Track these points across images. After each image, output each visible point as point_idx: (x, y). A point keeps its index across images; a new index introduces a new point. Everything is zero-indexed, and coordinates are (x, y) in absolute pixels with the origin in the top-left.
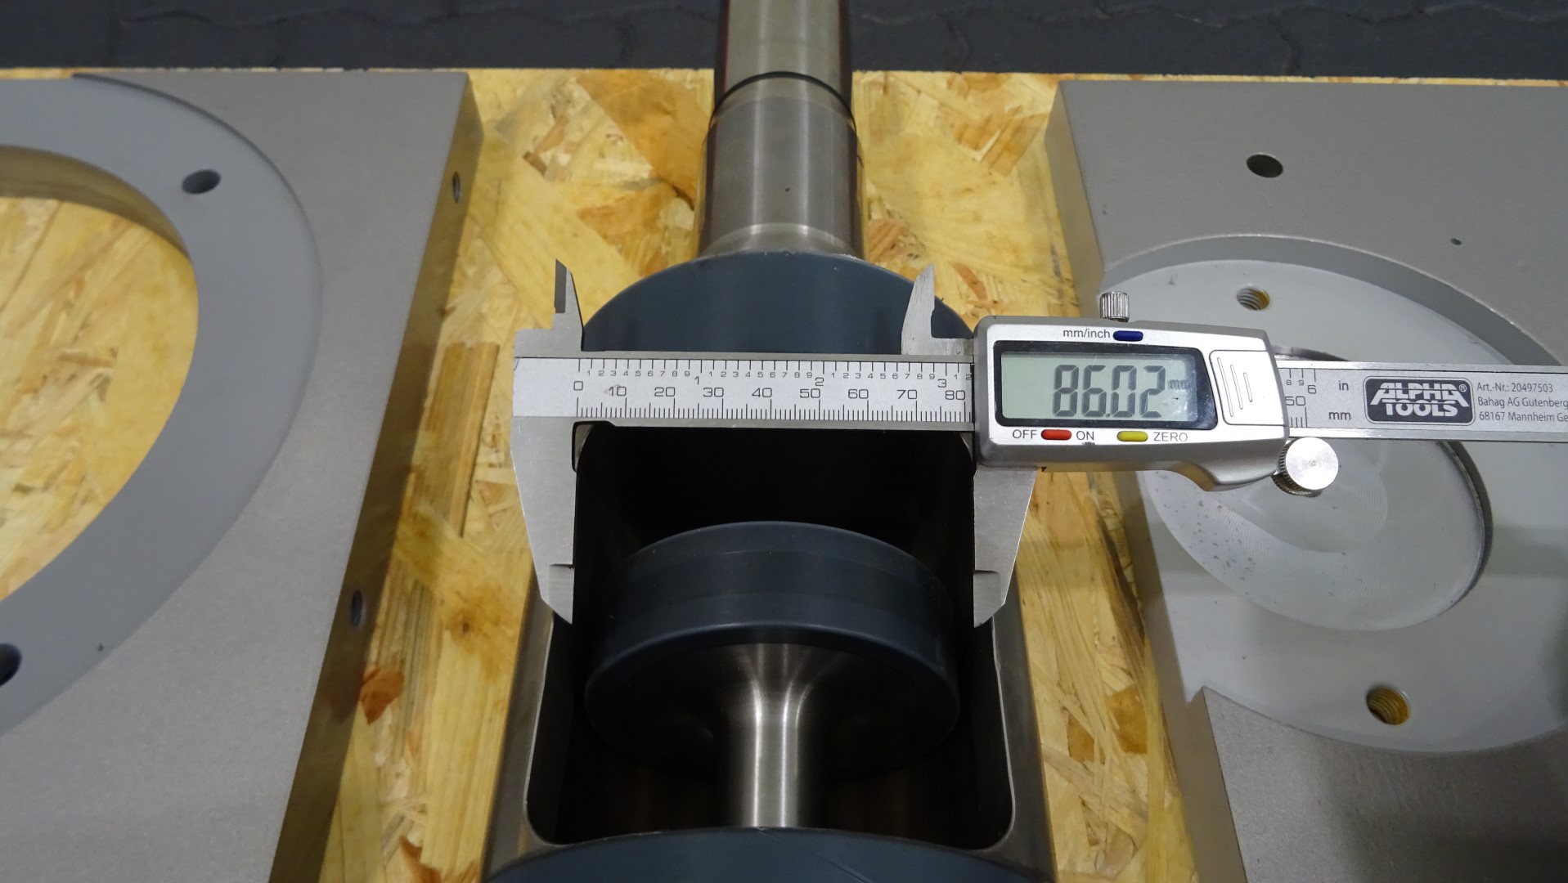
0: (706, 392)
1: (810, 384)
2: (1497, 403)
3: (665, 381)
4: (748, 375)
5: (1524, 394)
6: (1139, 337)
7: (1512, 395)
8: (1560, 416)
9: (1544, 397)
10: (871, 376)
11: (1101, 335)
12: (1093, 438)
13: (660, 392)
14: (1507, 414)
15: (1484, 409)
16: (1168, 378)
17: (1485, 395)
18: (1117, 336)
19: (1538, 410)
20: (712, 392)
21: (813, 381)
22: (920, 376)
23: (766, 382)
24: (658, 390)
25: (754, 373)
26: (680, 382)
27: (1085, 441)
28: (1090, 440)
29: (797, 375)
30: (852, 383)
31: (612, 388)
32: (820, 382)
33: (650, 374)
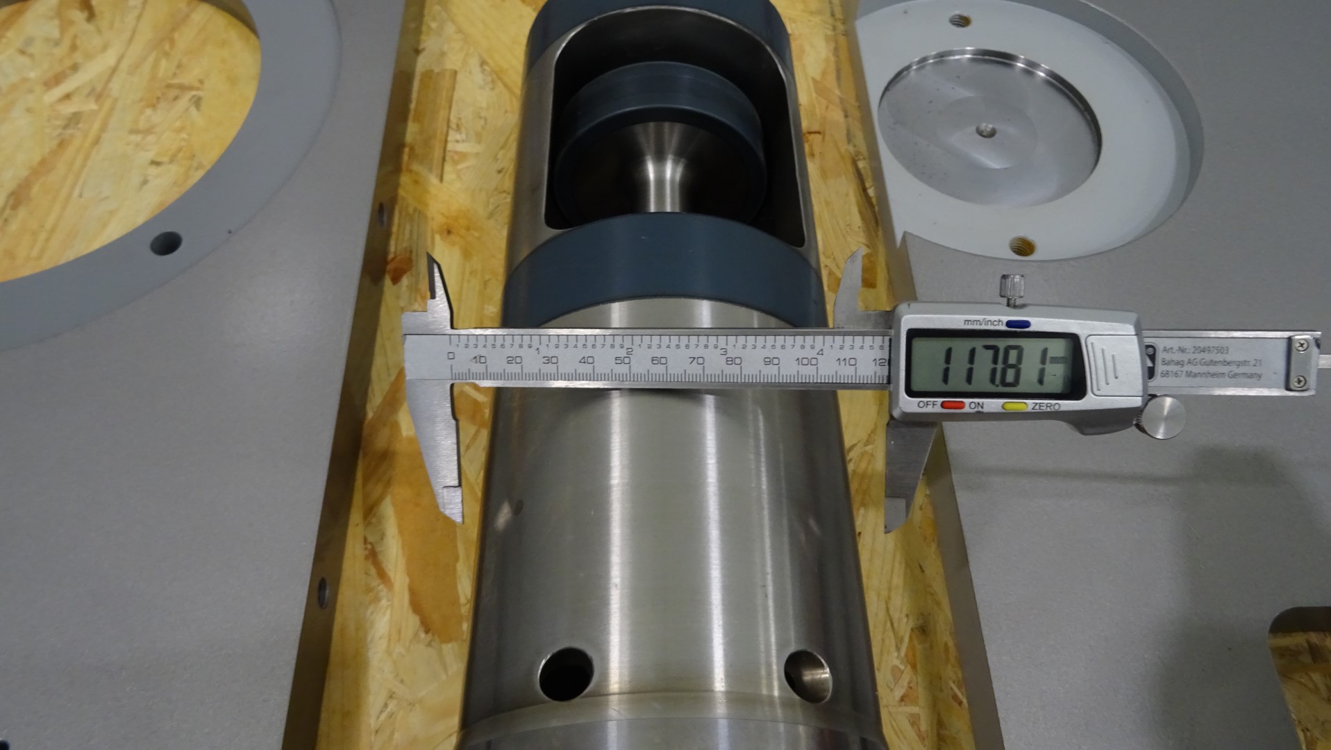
0: (544, 360)
1: (623, 353)
2: (1178, 363)
3: (514, 352)
4: (576, 347)
5: (1202, 355)
6: (1027, 324)
7: (1192, 356)
8: (1232, 373)
9: (1219, 357)
10: (668, 347)
11: (995, 323)
12: (982, 407)
13: (510, 360)
14: (1184, 373)
15: (1165, 368)
16: (1050, 355)
17: (1168, 357)
18: (1009, 324)
19: (1212, 369)
20: (549, 360)
21: (624, 350)
22: (706, 347)
23: (588, 351)
25: (579, 344)
26: (524, 352)
27: (976, 410)
28: (980, 409)
29: (612, 346)
30: (656, 352)
31: (476, 357)
32: (630, 352)
33: (503, 346)
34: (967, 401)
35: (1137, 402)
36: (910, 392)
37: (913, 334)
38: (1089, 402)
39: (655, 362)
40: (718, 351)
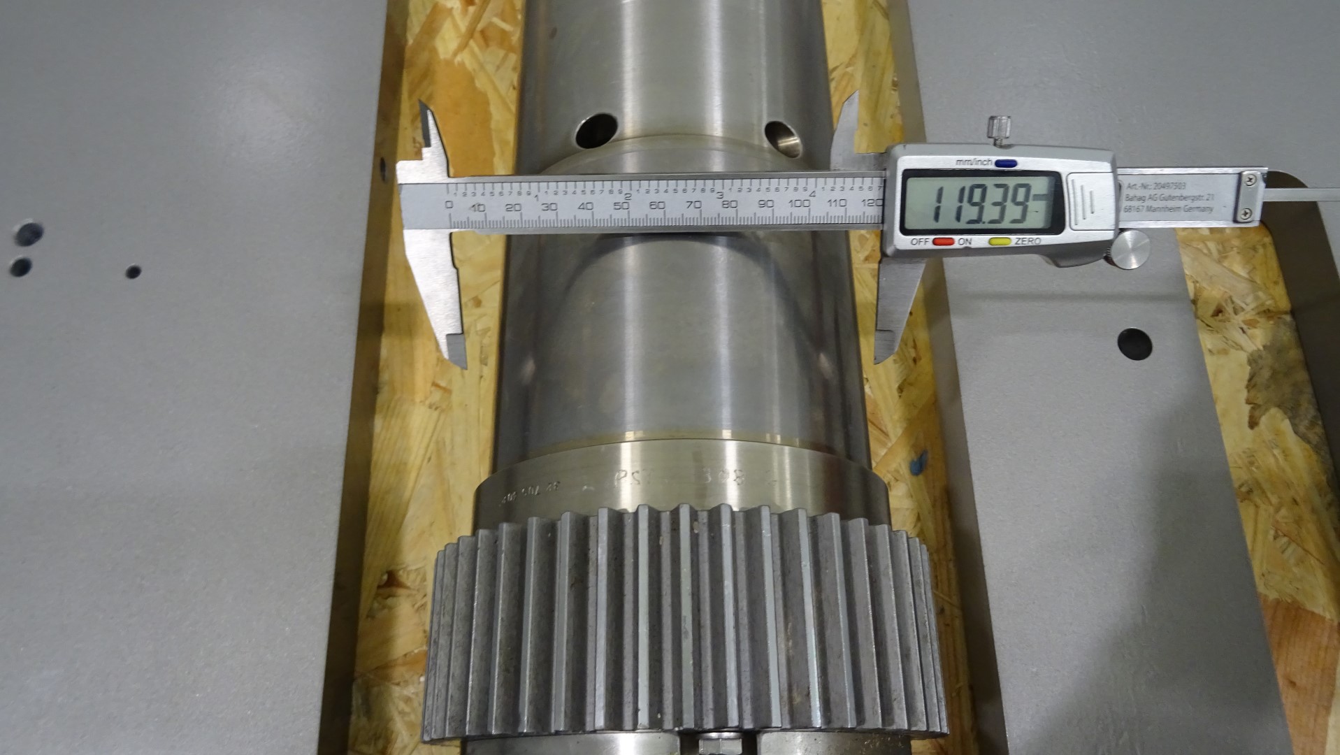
0: (543, 207)
1: (621, 198)
2: (1140, 199)
3: (513, 199)
4: (574, 193)
5: (1163, 191)
6: (1014, 163)
7: (1152, 192)
8: (1186, 207)
9: (1177, 193)
10: (666, 191)
11: (985, 163)
12: (970, 243)
13: (510, 208)
14: (1145, 208)
15: (1129, 203)
16: (1033, 192)
17: (1132, 193)
18: (998, 163)
19: (1171, 204)
20: (548, 207)
21: (623, 196)
22: (703, 190)
23: (588, 198)
24: (509, 207)
25: (579, 191)
26: (523, 199)
27: (964, 245)
28: (968, 245)
29: (611, 192)
30: (653, 197)
31: (474, 206)
32: (628, 197)
33: (501, 194)
34: (956, 238)
35: (1109, 235)
36: (905, 231)
37: (908, 174)
38: (1067, 237)
39: (653, 207)
40: (716, 195)
